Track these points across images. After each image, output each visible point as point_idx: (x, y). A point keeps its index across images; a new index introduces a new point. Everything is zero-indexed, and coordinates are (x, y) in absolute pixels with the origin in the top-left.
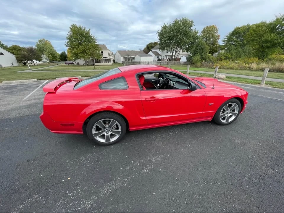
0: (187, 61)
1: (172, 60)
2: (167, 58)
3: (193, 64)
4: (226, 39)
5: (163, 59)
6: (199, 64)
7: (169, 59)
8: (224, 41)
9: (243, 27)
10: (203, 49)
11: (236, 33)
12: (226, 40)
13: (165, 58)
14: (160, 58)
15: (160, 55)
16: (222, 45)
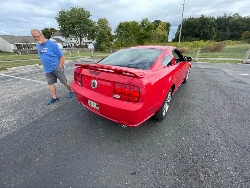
0: (95, 47)
1: (79, 47)
2: (73, 45)
3: (102, 50)
4: (115, 30)
5: (69, 46)
6: (107, 50)
7: (74, 46)
8: (115, 32)
9: (124, 23)
10: (105, 37)
11: (121, 26)
12: (116, 32)
13: (70, 45)
14: (65, 45)
15: (64, 42)
16: (114, 35)
